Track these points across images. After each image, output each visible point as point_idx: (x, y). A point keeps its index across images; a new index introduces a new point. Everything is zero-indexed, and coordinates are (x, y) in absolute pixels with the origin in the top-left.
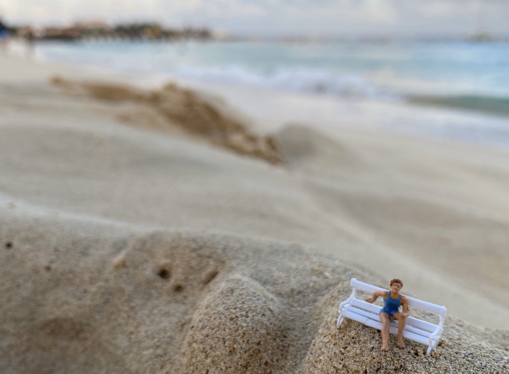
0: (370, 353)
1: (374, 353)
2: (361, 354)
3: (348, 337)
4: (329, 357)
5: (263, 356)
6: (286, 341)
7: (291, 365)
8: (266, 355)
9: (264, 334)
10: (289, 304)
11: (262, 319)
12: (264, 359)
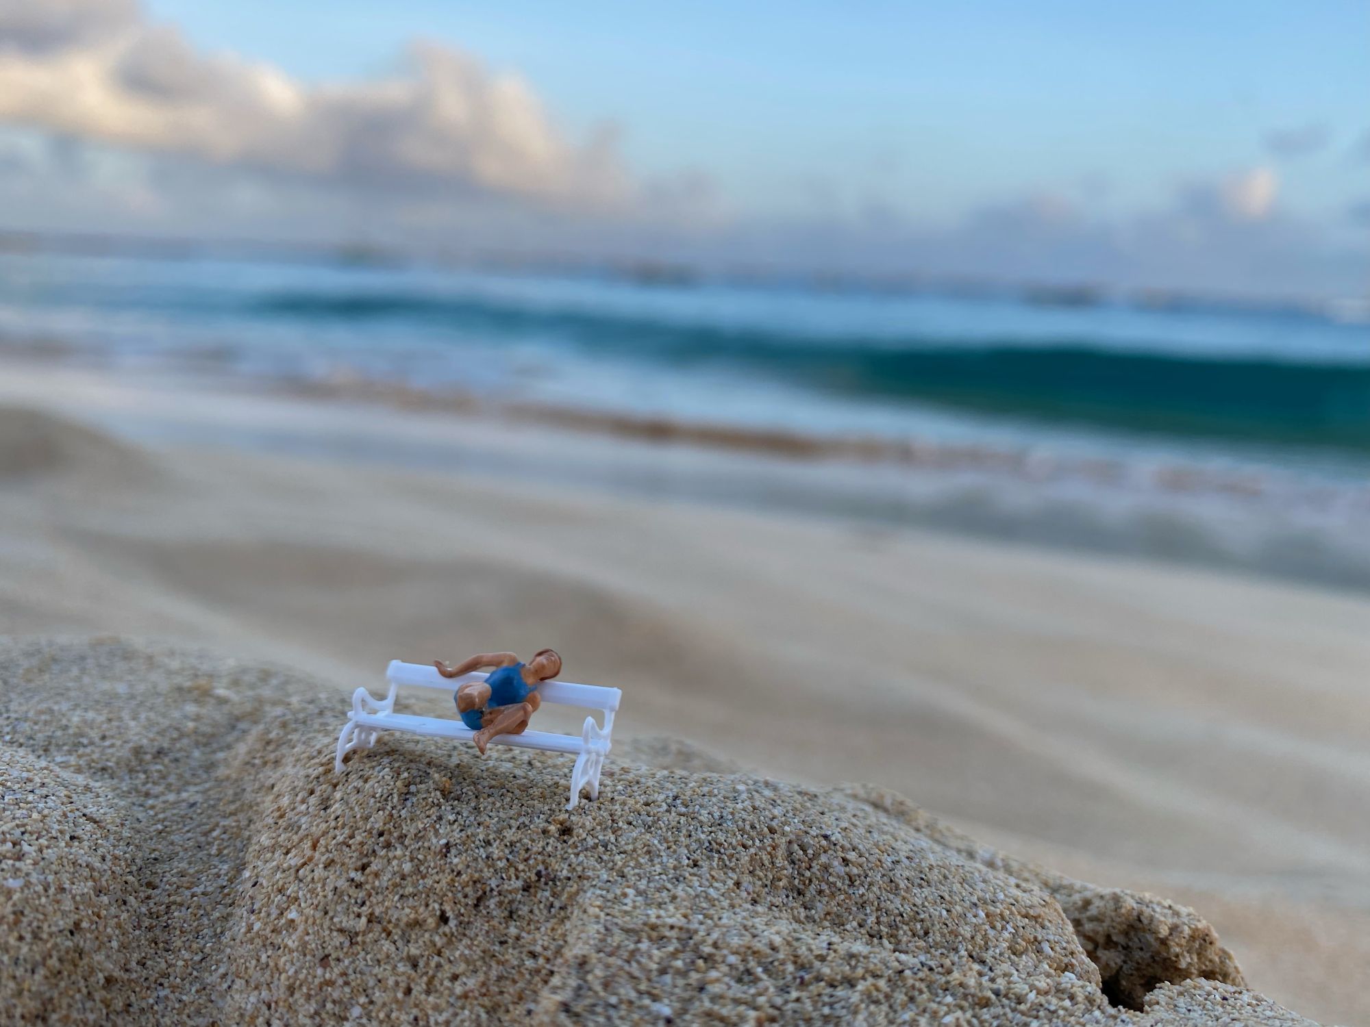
0: (442, 862)
1: (456, 861)
2: (417, 872)
3: (366, 834)
4: (319, 908)
5: (95, 964)
6: (157, 899)
7: (189, 963)
8: (103, 957)
9: (88, 896)
10: (137, 791)
11: (71, 854)
12: (101, 971)
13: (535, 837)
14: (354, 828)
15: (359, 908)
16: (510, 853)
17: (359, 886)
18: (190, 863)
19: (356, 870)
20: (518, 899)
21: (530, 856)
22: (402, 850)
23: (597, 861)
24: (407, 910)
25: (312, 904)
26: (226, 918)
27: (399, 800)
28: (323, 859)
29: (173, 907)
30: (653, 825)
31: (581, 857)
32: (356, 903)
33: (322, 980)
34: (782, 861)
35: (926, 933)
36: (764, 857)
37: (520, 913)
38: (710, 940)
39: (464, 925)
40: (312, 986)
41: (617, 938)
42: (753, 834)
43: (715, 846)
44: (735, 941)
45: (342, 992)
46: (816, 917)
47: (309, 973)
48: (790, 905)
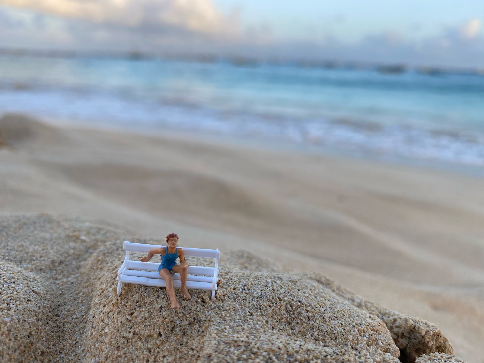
0: (159, 314)
1: (164, 313)
2: (150, 317)
3: (132, 302)
4: (116, 329)
5: (37, 347)
6: (60, 321)
7: (71, 345)
8: (40, 344)
9: (34, 323)
10: (53, 277)
11: (28, 307)
12: (39, 349)
13: (193, 304)
14: (128, 299)
15: (130, 329)
16: (184, 310)
17: (130, 321)
18: (71, 306)
19: (129, 315)
20: (187, 328)
21: (191, 312)
22: (145, 308)
23: (215, 314)
24: (147, 331)
25: (113, 327)
26: (84, 327)
27: (144, 289)
28: (117, 310)
29: (65, 324)
30: (236, 298)
31: (210, 312)
32: (129, 327)
33: (117, 355)
34: (283, 312)
35: (336, 339)
36: (277, 310)
37: (187, 333)
38: (256, 346)
39: (167, 337)
40: (114, 358)
41: (222, 347)
42: (273, 301)
43: (259, 307)
44: (265, 347)
45: (124, 360)
46: (296, 333)
47: (112, 353)
48: (286, 328)
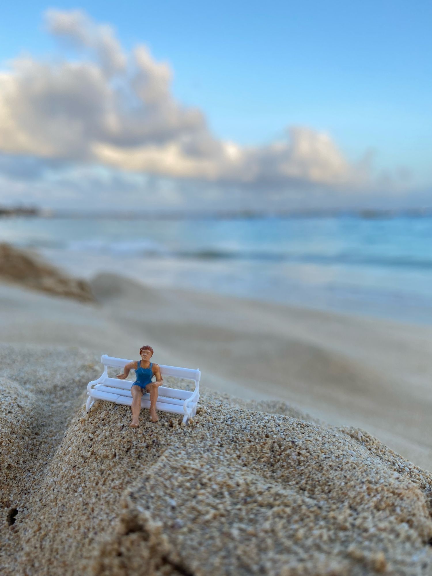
0: (119, 433)
1: (124, 432)
2: (111, 436)
3: (98, 419)
4: (77, 447)
6: (38, 439)
7: (41, 464)
8: (9, 457)
9: (7, 434)
10: (50, 400)
12: (7, 462)
13: (158, 426)
14: (95, 417)
16: (145, 432)
17: (92, 440)
18: (55, 428)
19: (92, 433)
20: (143, 451)
21: (152, 434)
22: (108, 427)
23: (178, 439)
24: (104, 451)
25: (76, 445)
27: (113, 407)
29: (43, 443)
30: (211, 428)
31: (172, 437)
32: (89, 446)
33: (72, 475)
34: (266, 450)
35: (329, 492)
36: (258, 447)
37: (142, 456)
38: (208, 477)
39: (121, 459)
40: (68, 477)
41: (167, 470)
42: (257, 436)
43: (235, 439)
44: (219, 479)
45: (77, 481)
46: (276, 476)
47: (68, 472)
48: (264, 469)
